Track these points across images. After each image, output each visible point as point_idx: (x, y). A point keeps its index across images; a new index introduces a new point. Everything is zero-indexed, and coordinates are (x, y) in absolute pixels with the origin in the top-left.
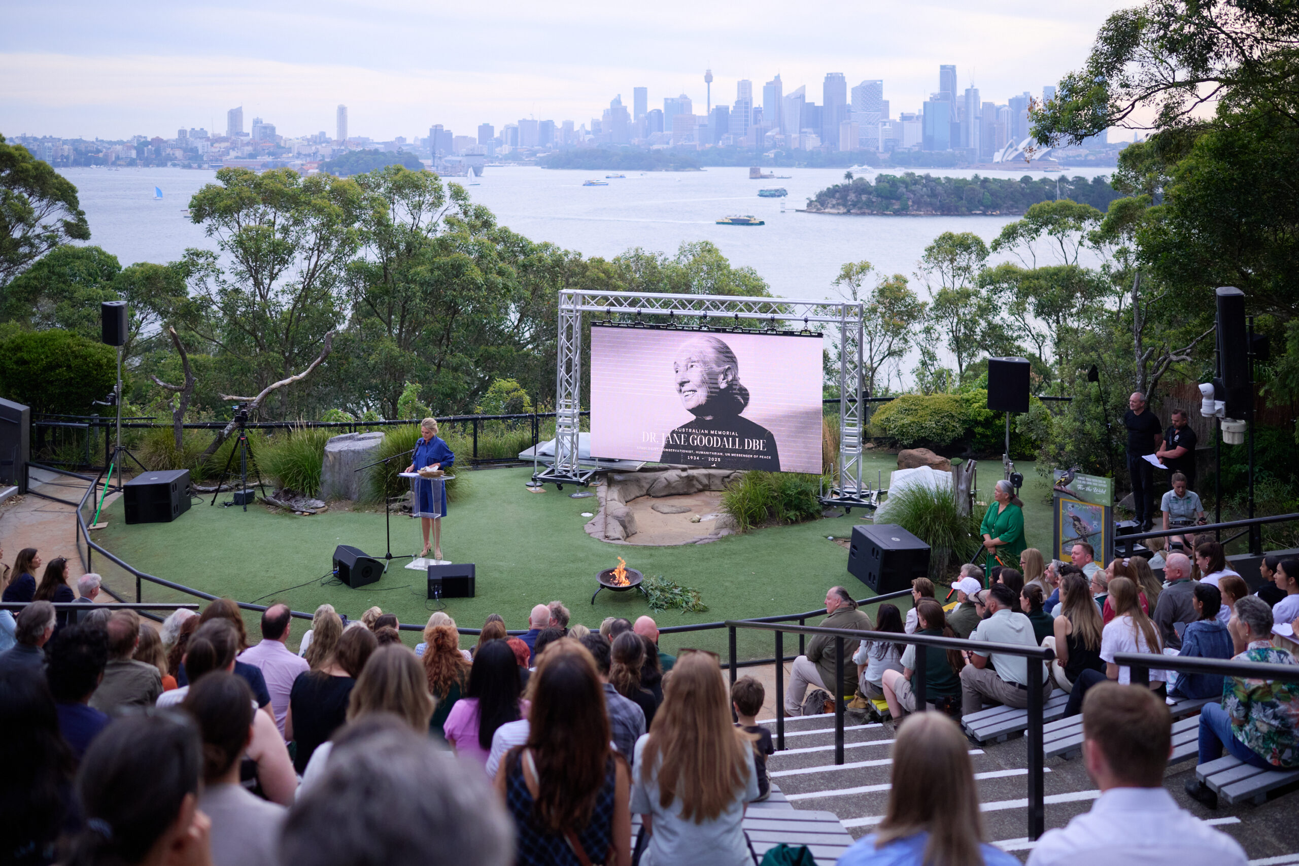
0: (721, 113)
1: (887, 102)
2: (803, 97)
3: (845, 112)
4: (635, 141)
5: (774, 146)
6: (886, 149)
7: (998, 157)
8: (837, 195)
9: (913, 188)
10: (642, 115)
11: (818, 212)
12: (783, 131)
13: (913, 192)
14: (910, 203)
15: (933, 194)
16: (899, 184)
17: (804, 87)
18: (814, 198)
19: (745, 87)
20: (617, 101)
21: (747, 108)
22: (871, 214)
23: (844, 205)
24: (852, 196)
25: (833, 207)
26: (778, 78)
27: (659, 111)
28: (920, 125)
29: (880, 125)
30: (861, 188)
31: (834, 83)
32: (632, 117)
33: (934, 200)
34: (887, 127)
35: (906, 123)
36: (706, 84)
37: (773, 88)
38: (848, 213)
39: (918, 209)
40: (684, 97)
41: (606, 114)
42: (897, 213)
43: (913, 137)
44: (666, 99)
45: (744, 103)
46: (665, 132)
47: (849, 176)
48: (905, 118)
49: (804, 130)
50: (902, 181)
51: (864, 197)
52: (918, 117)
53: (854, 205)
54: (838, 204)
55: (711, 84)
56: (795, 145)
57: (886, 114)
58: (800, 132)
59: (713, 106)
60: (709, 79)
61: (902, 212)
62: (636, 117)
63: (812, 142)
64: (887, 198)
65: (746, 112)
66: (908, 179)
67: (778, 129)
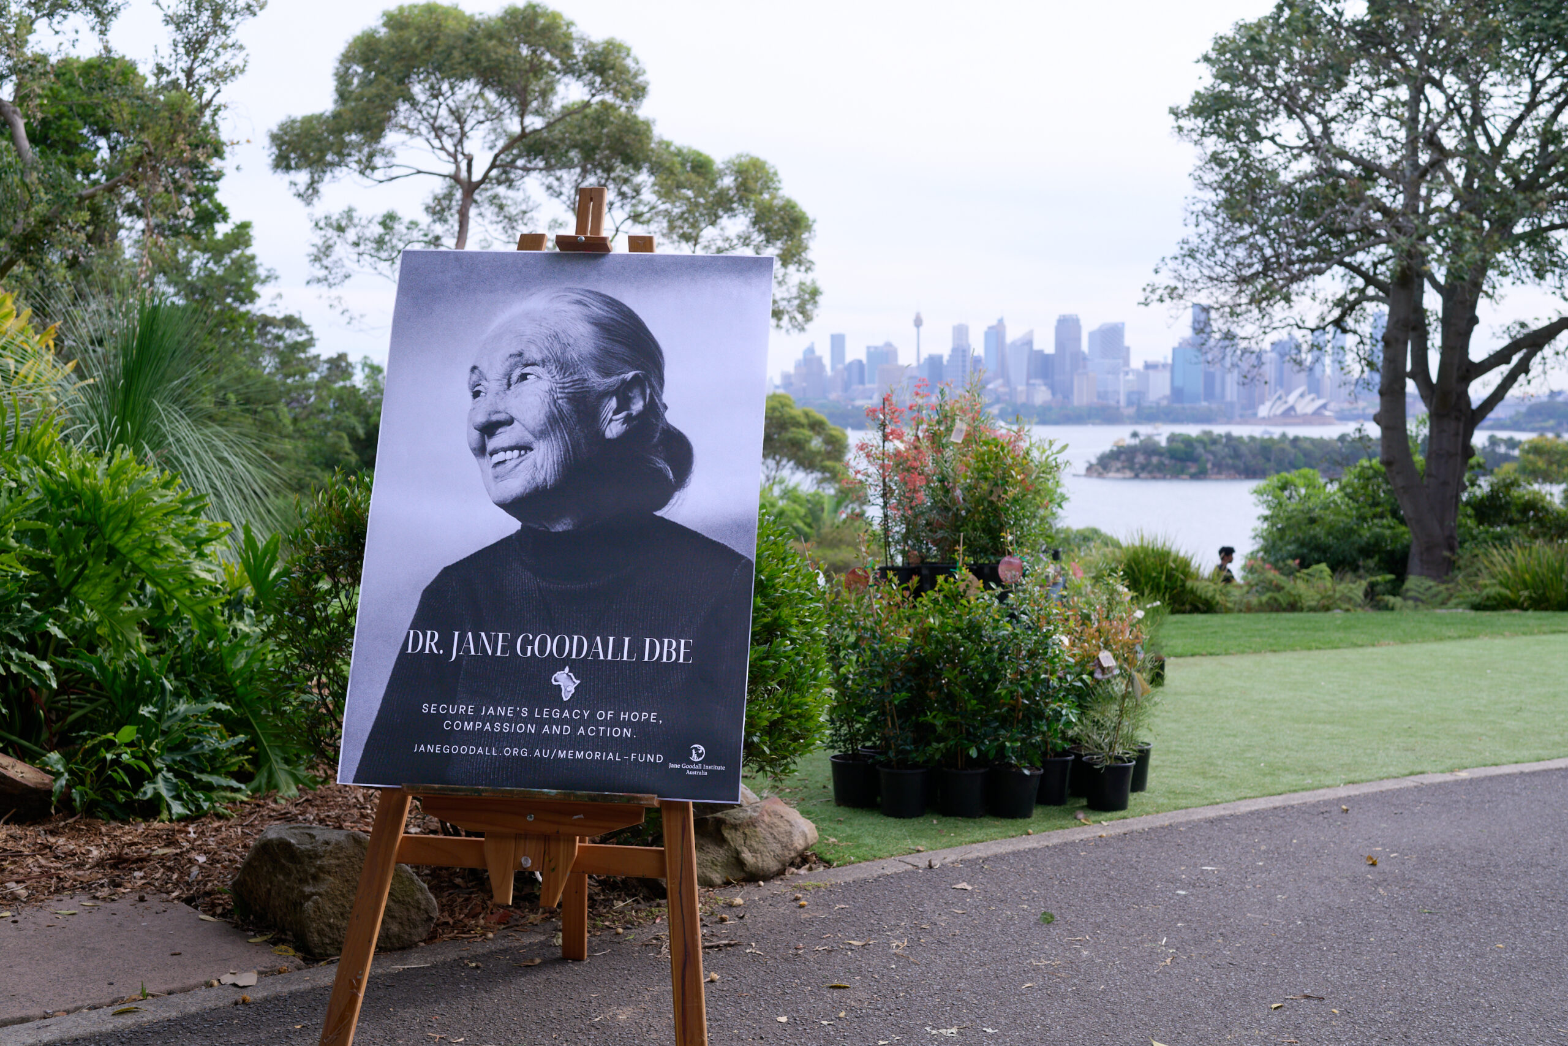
0: (934, 362)
1: (1128, 349)
2: (1029, 343)
3: (1079, 359)
4: (833, 396)
5: (998, 400)
6: (1130, 403)
7: (1263, 411)
8: (1123, 457)
9: (1213, 448)
10: (840, 366)
11: (1100, 476)
12: (1007, 383)
13: (1214, 453)
14: (1209, 466)
15: (1236, 454)
16: (1196, 444)
17: (1031, 332)
18: (1094, 461)
19: (960, 332)
20: (811, 350)
21: (964, 356)
22: (1164, 478)
23: (1131, 469)
24: (1140, 459)
25: (1118, 470)
26: (1001, 321)
27: (860, 362)
28: (1166, 375)
29: (1122, 375)
30: (1149, 449)
31: (1067, 327)
32: (828, 368)
33: (1238, 462)
34: (1131, 377)
35: (1151, 372)
36: (915, 329)
37: (996, 334)
38: (1137, 476)
39: (1219, 473)
40: (888, 345)
41: (798, 366)
42: (1195, 477)
43: (1160, 388)
44: (868, 348)
45: (961, 351)
46: (868, 386)
47: (1135, 435)
48: (1148, 366)
49: (1032, 381)
50: (1199, 440)
51: (1155, 460)
52: (1164, 366)
53: (1143, 468)
54: (1124, 468)
55: (922, 329)
56: (1021, 399)
57: (1127, 363)
58: (1028, 384)
59: (924, 355)
60: (918, 322)
61: (1200, 475)
62: (833, 368)
63: (1042, 395)
64: (1182, 460)
65: (964, 361)
66: (1206, 439)
67: (1000, 381)
